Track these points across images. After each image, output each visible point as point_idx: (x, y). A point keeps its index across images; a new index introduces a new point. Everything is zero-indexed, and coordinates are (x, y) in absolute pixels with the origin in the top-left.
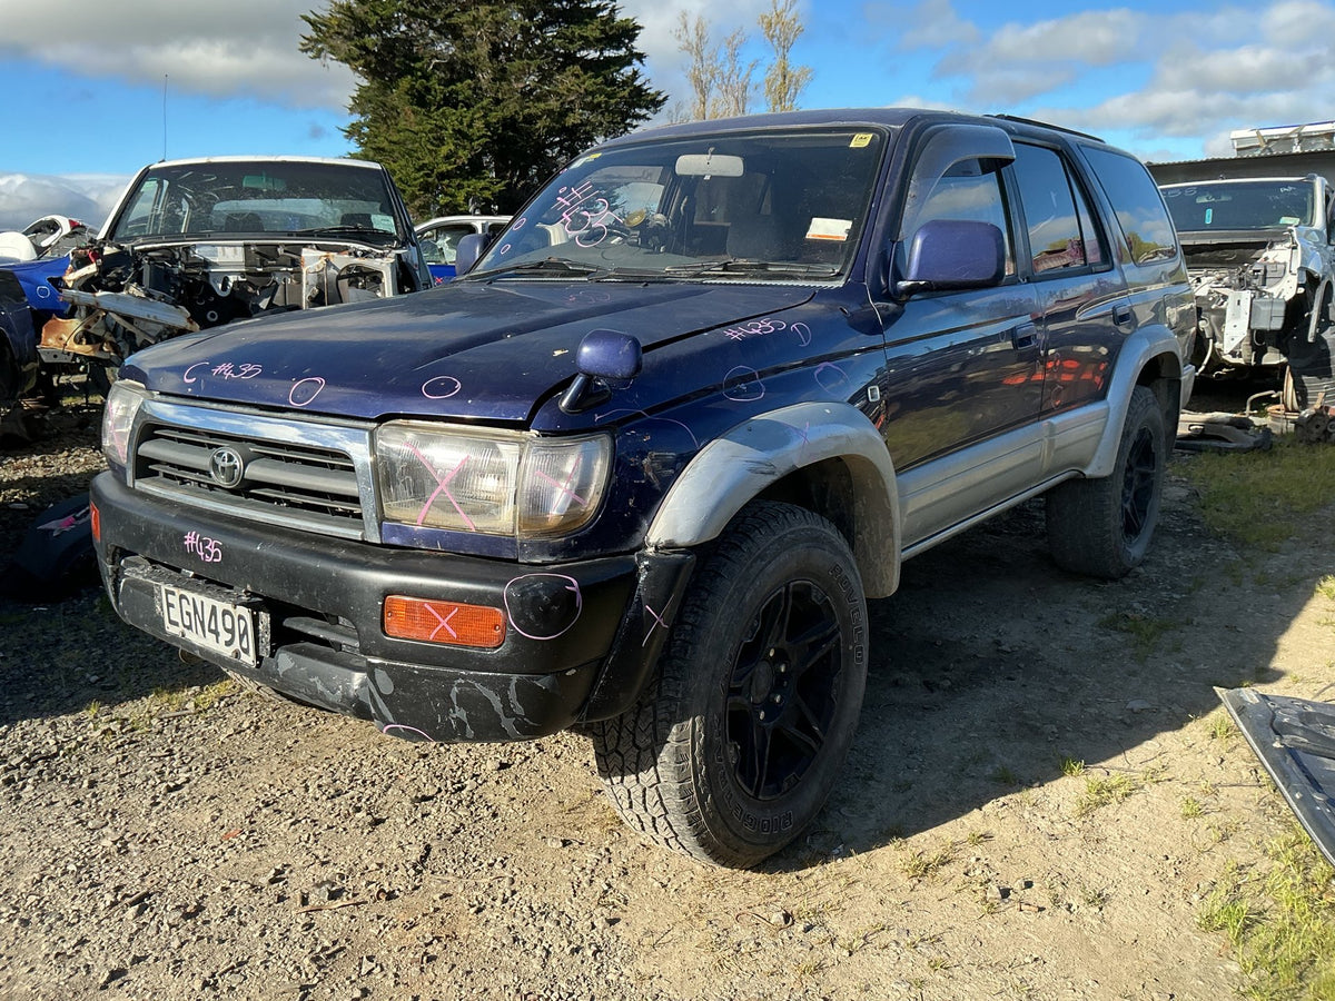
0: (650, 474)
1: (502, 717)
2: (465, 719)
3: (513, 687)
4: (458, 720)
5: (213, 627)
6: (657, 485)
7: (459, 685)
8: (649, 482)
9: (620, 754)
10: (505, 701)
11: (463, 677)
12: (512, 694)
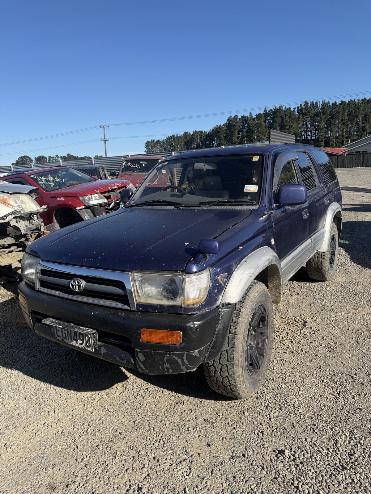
0: (221, 281)
1: (181, 365)
2: (169, 367)
3: (185, 356)
4: (167, 368)
5: (75, 338)
6: (223, 285)
7: (167, 357)
8: (221, 284)
9: (214, 366)
10: (183, 361)
11: (169, 354)
12: (185, 358)
